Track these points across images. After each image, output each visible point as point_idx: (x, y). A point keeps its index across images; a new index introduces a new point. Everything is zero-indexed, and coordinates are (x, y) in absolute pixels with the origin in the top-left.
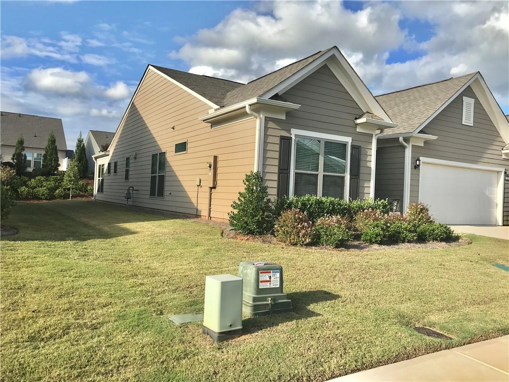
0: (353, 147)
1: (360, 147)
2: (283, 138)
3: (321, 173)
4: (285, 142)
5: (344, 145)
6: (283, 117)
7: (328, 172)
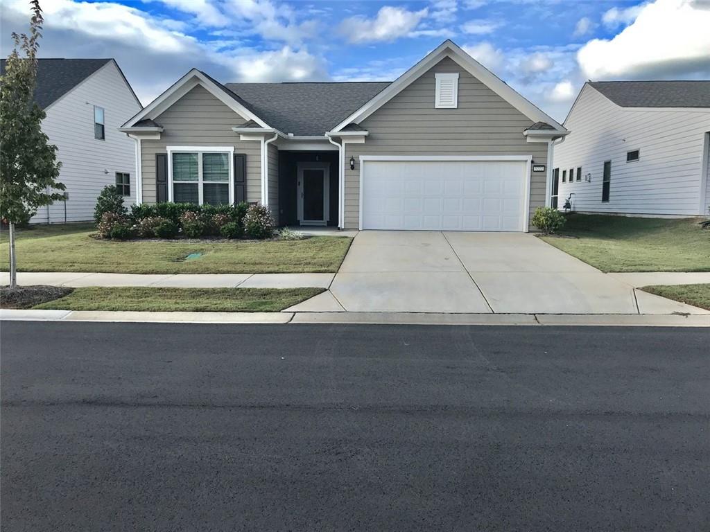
0: (235, 156)
1: (245, 155)
2: (158, 156)
3: (201, 183)
4: (161, 159)
5: (226, 154)
6: (158, 137)
7: (209, 180)
